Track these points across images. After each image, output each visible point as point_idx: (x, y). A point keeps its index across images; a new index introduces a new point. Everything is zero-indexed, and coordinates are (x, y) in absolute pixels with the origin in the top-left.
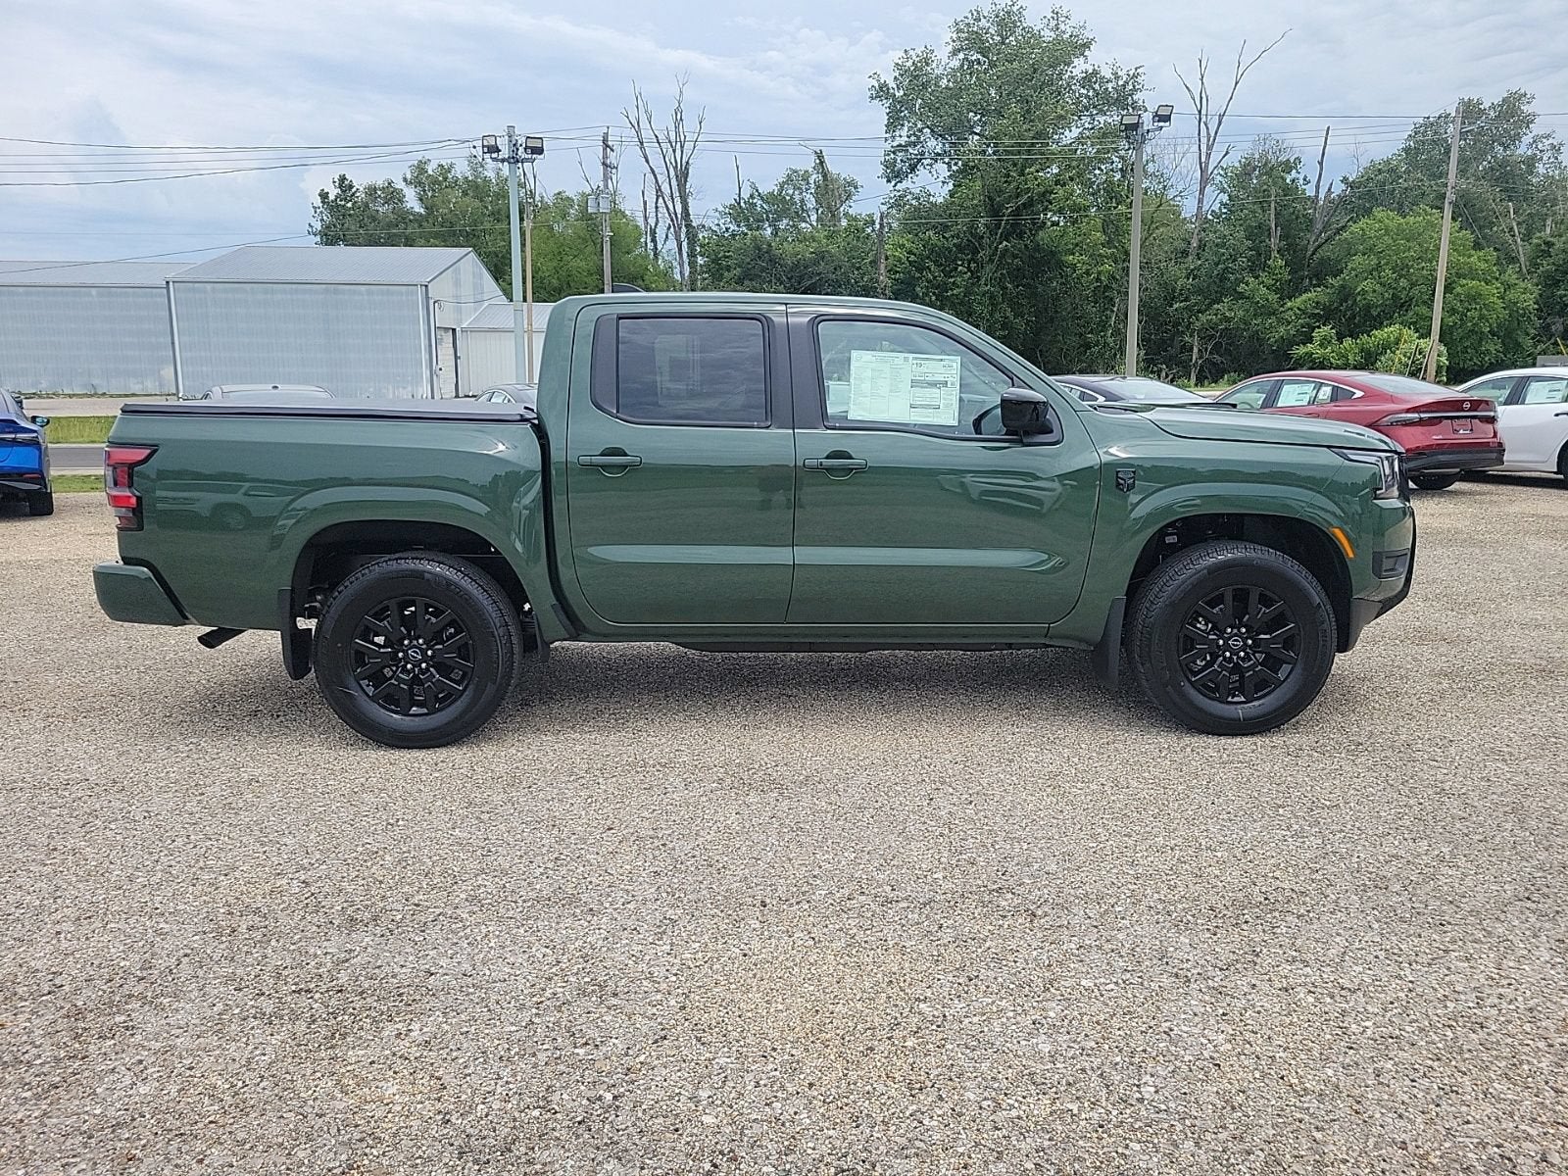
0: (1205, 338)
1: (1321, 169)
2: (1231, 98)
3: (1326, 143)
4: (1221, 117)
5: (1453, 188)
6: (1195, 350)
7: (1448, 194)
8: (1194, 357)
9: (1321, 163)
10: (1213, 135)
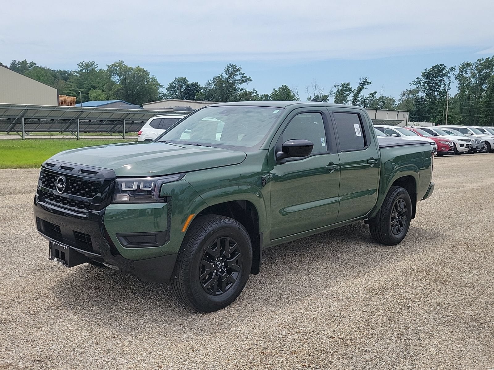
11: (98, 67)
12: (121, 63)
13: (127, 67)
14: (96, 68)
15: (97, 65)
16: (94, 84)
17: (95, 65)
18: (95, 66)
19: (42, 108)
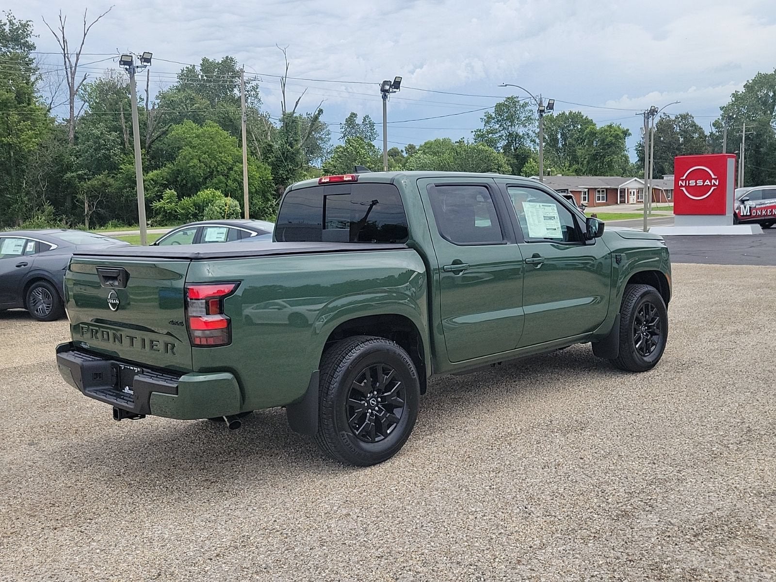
0: (92, 198)
1: (148, 94)
2: (83, 44)
3: (148, 80)
4: (78, 55)
5: (245, 113)
6: (86, 205)
7: (243, 116)
8: (86, 210)
9: (147, 91)
10: (74, 65)
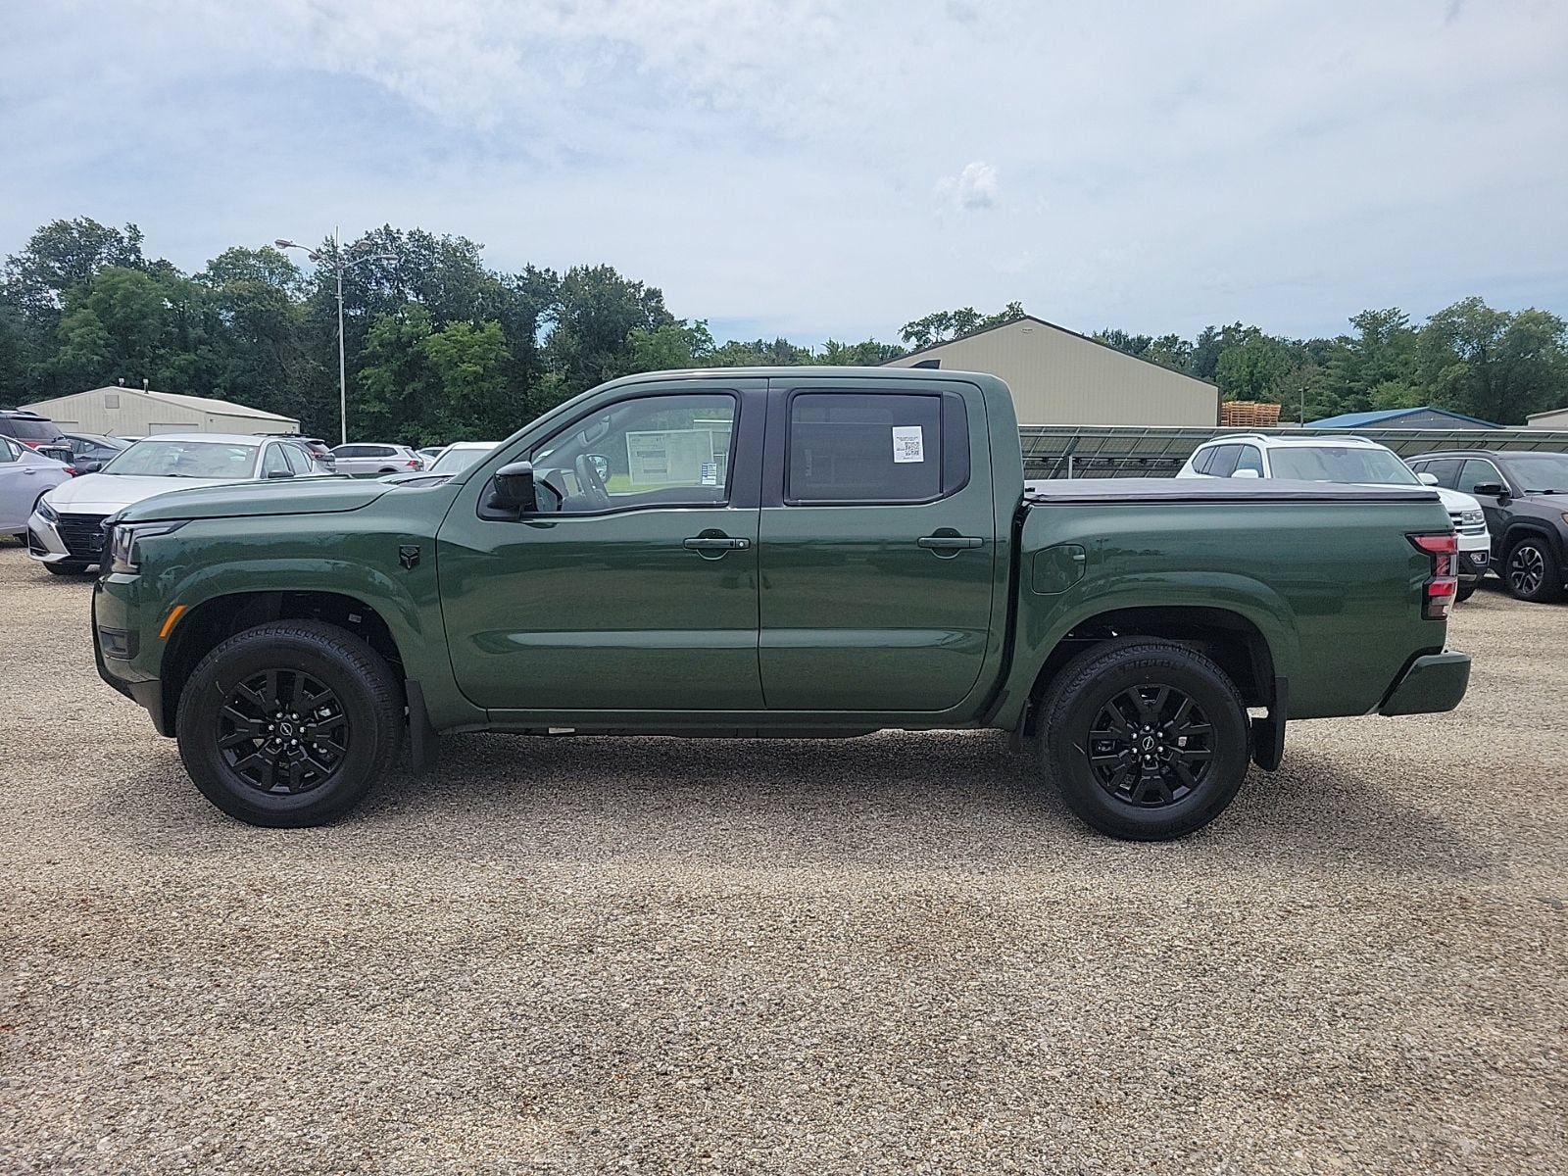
11: (1407, 321)
12: (1474, 303)
13: (1491, 312)
14: (1402, 324)
15: (1404, 317)
16: (1391, 368)
17: (1400, 318)
18: (1401, 321)
19: (1148, 433)
